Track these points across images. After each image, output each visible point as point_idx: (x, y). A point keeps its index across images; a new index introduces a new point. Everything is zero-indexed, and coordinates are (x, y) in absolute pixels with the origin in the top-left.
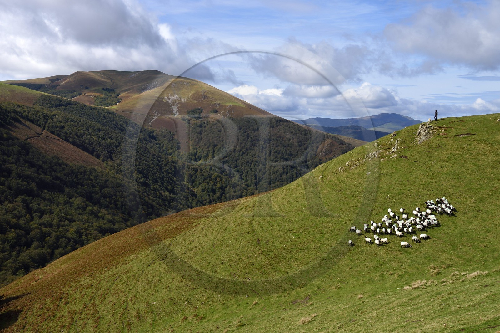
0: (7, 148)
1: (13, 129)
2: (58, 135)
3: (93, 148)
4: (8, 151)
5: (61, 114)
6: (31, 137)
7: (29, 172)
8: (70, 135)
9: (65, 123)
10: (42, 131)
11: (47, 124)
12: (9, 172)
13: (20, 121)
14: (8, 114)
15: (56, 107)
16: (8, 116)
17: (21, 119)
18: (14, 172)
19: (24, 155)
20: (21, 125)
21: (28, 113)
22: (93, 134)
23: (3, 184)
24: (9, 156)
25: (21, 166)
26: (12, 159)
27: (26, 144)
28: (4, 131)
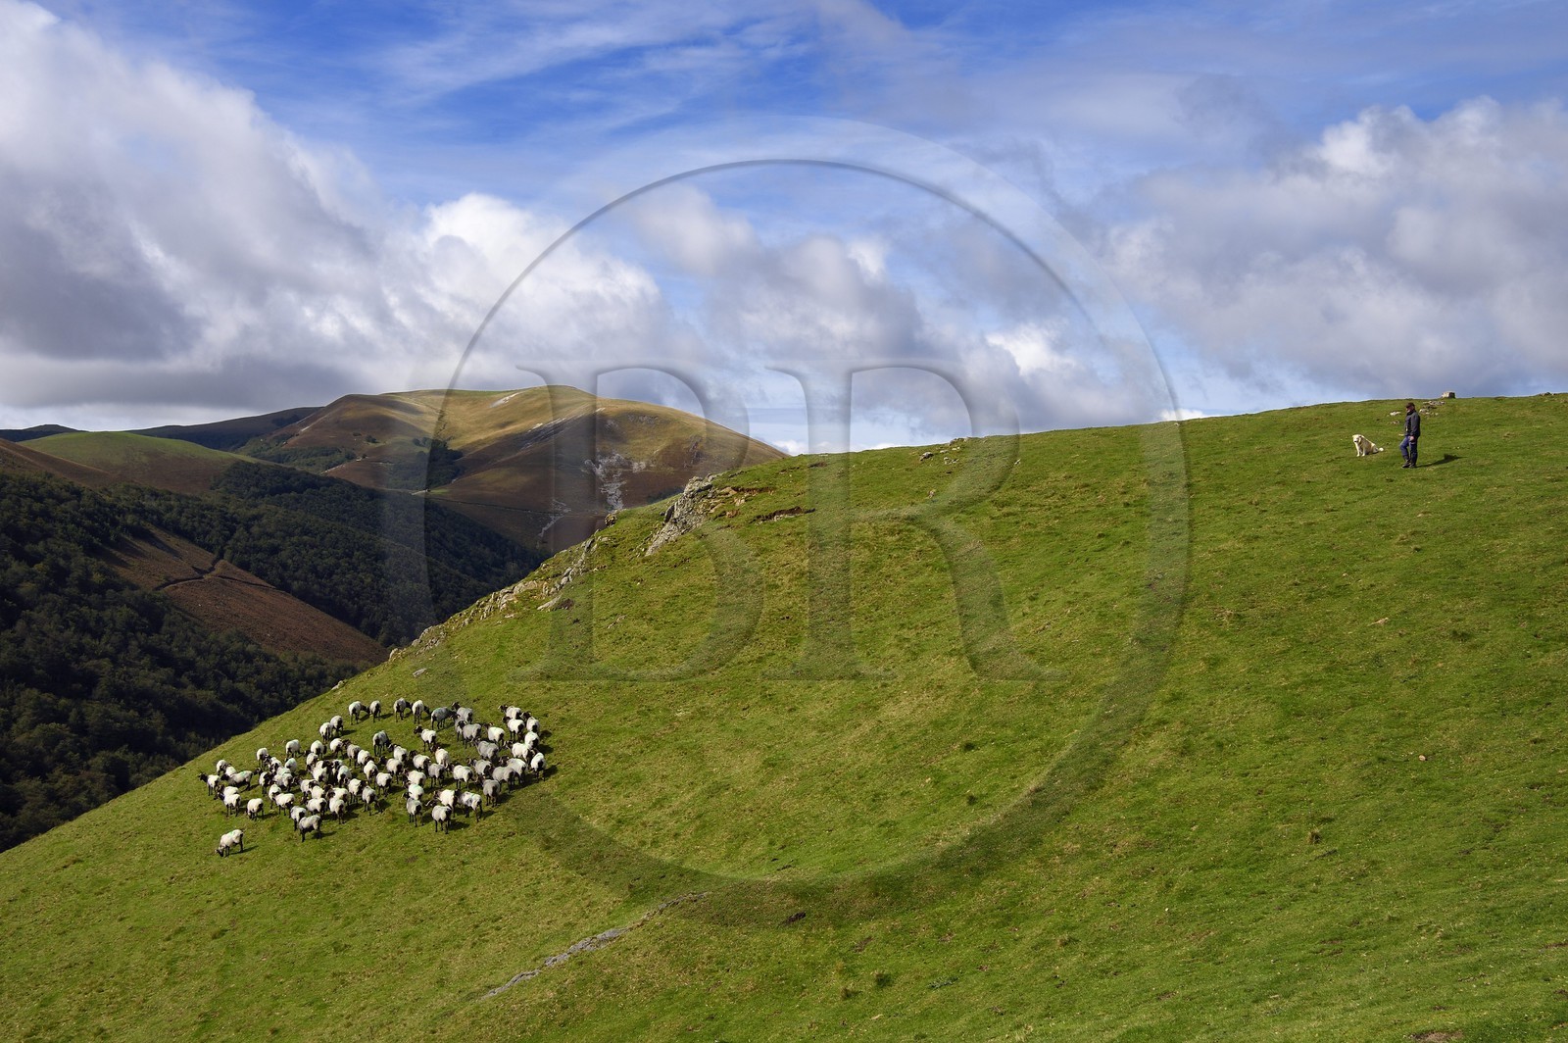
0: (95, 612)
1: (125, 558)
2: (260, 574)
3: (360, 609)
4: (99, 620)
5: (276, 513)
6: (177, 581)
7: (149, 678)
8: (294, 571)
9: (284, 538)
10: (214, 562)
11: (230, 542)
12: (91, 680)
13: (152, 535)
14: (117, 517)
15: (272, 494)
16: (115, 523)
17: (154, 531)
18: (103, 682)
19: (142, 631)
20: (153, 548)
21: (180, 513)
22: (362, 566)
23: (61, 718)
24: (97, 636)
25: (130, 665)
26: (104, 645)
27: (155, 599)
28: (95, 563)
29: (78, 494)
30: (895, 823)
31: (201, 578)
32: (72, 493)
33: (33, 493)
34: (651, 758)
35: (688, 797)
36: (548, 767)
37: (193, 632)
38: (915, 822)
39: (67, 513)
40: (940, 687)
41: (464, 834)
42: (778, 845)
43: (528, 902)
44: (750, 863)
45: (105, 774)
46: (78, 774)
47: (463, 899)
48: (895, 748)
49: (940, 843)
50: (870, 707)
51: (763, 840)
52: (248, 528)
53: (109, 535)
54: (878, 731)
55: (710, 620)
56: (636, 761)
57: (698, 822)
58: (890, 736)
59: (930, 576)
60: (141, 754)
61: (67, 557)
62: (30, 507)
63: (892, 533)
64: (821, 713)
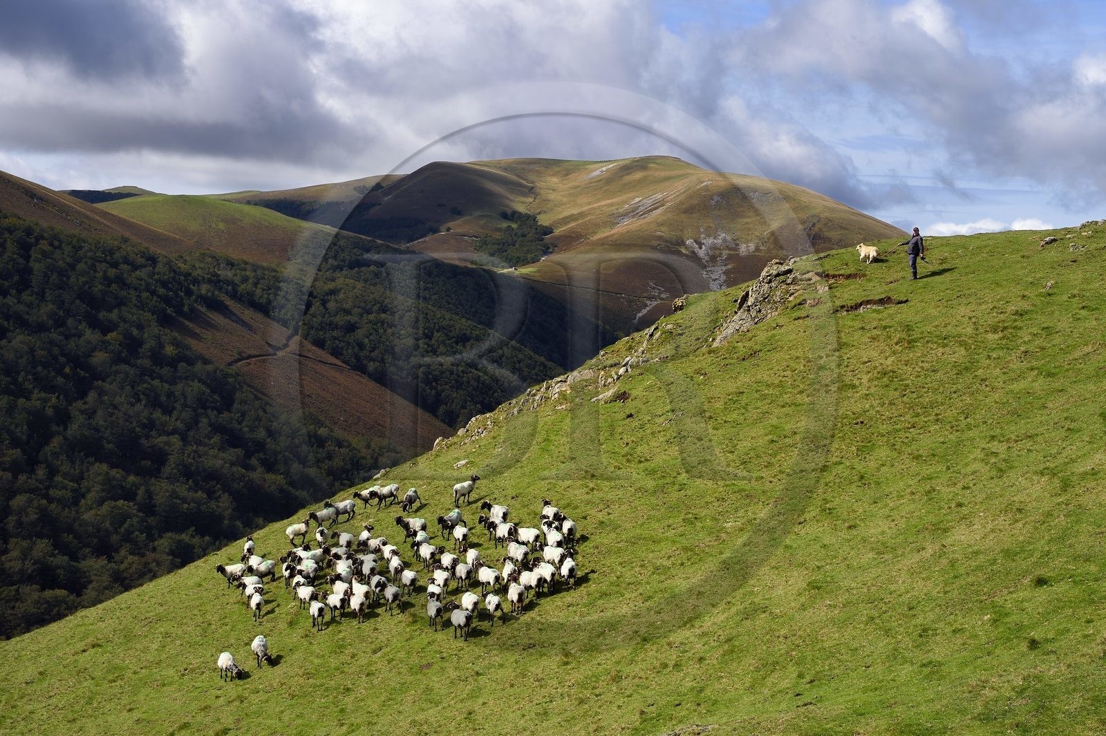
0: (166, 386)
1: (198, 330)
2: (336, 353)
3: (438, 394)
4: (170, 394)
5: (354, 288)
6: (250, 357)
7: (218, 459)
8: (371, 352)
9: (361, 315)
10: (289, 338)
12: (160, 458)
13: (226, 307)
14: (191, 286)
15: (351, 267)
16: (189, 293)
17: (229, 302)
18: (172, 459)
19: (213, 408)
20: (227, 320)
21: (256, 285)
22: (442, 349)
23: (129, 495)
24: (168, 411)
25: (199, 443)
26: (174, 421)
27: (227, 375)
28: (168, 334)
29: (153, 260)
30: (940, 664)
31: (275, 354)
32: (148, 259)
33: (109, 258)
34: (690, 571)
35: (722, 617)
36: (579, 574)
37: (265, 411)
38: (964, 664)
39: (141, 280)
40: (1020, 510)
41: (484, 642)
42: (808, 678)
43: (537, 722)
44: (772, 696)
45: (170, 558)
46: (143, 555)
47: (470, 714)
48: (956, 577)
49: (987, 691)
50: (939, 529)
51: (793, 671)
52: (324, 302)
53: (183, 305)
54: (940, 557)
55: (774, 421)
56: (674, 573)
57: (726, 647)
58: (953, 563)
59: (1033, 381)
60: (207, 538)
61: (140, 327)
62: (105, 272)
63: (994, 330)
64: (883, 533)
